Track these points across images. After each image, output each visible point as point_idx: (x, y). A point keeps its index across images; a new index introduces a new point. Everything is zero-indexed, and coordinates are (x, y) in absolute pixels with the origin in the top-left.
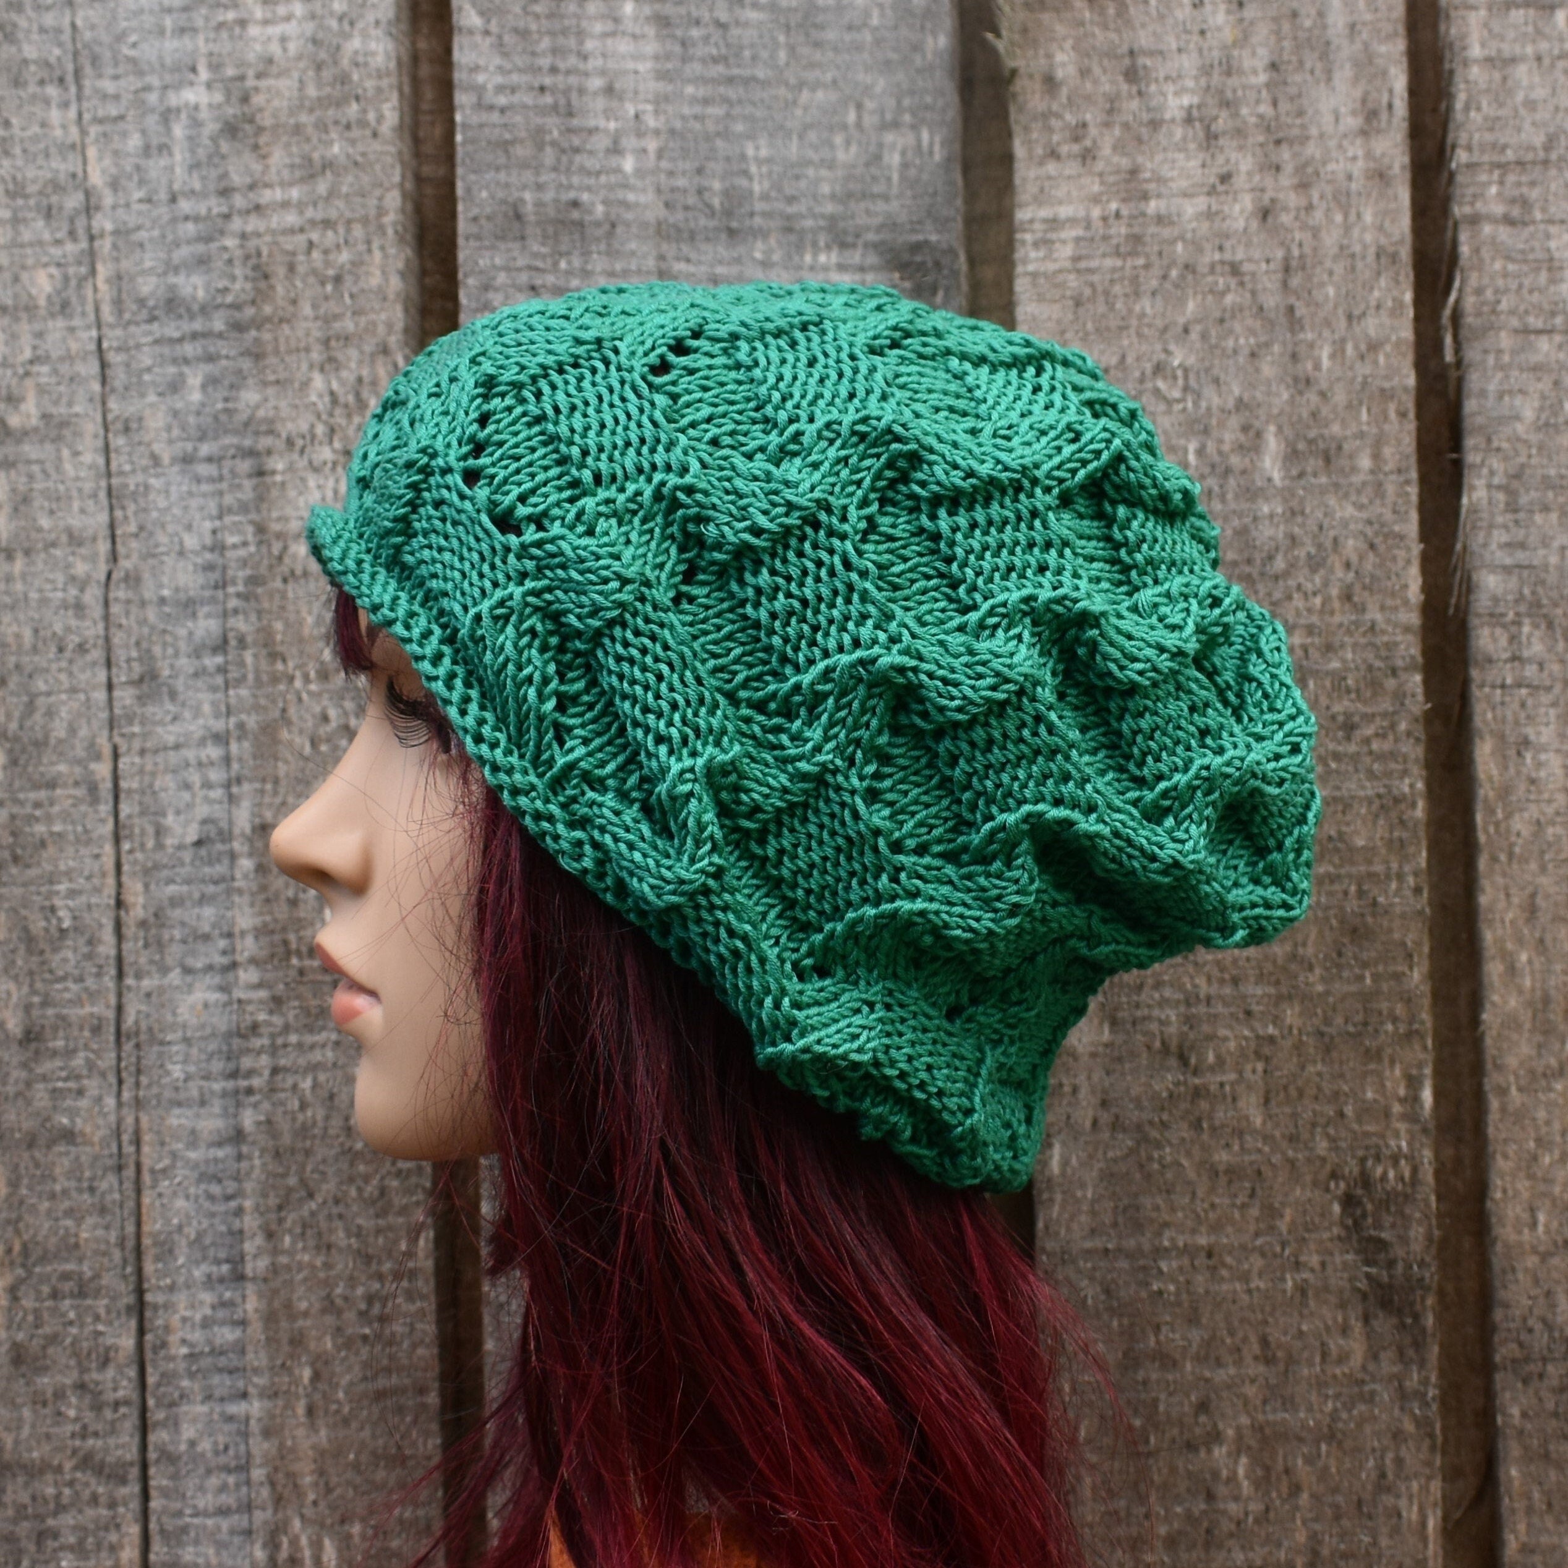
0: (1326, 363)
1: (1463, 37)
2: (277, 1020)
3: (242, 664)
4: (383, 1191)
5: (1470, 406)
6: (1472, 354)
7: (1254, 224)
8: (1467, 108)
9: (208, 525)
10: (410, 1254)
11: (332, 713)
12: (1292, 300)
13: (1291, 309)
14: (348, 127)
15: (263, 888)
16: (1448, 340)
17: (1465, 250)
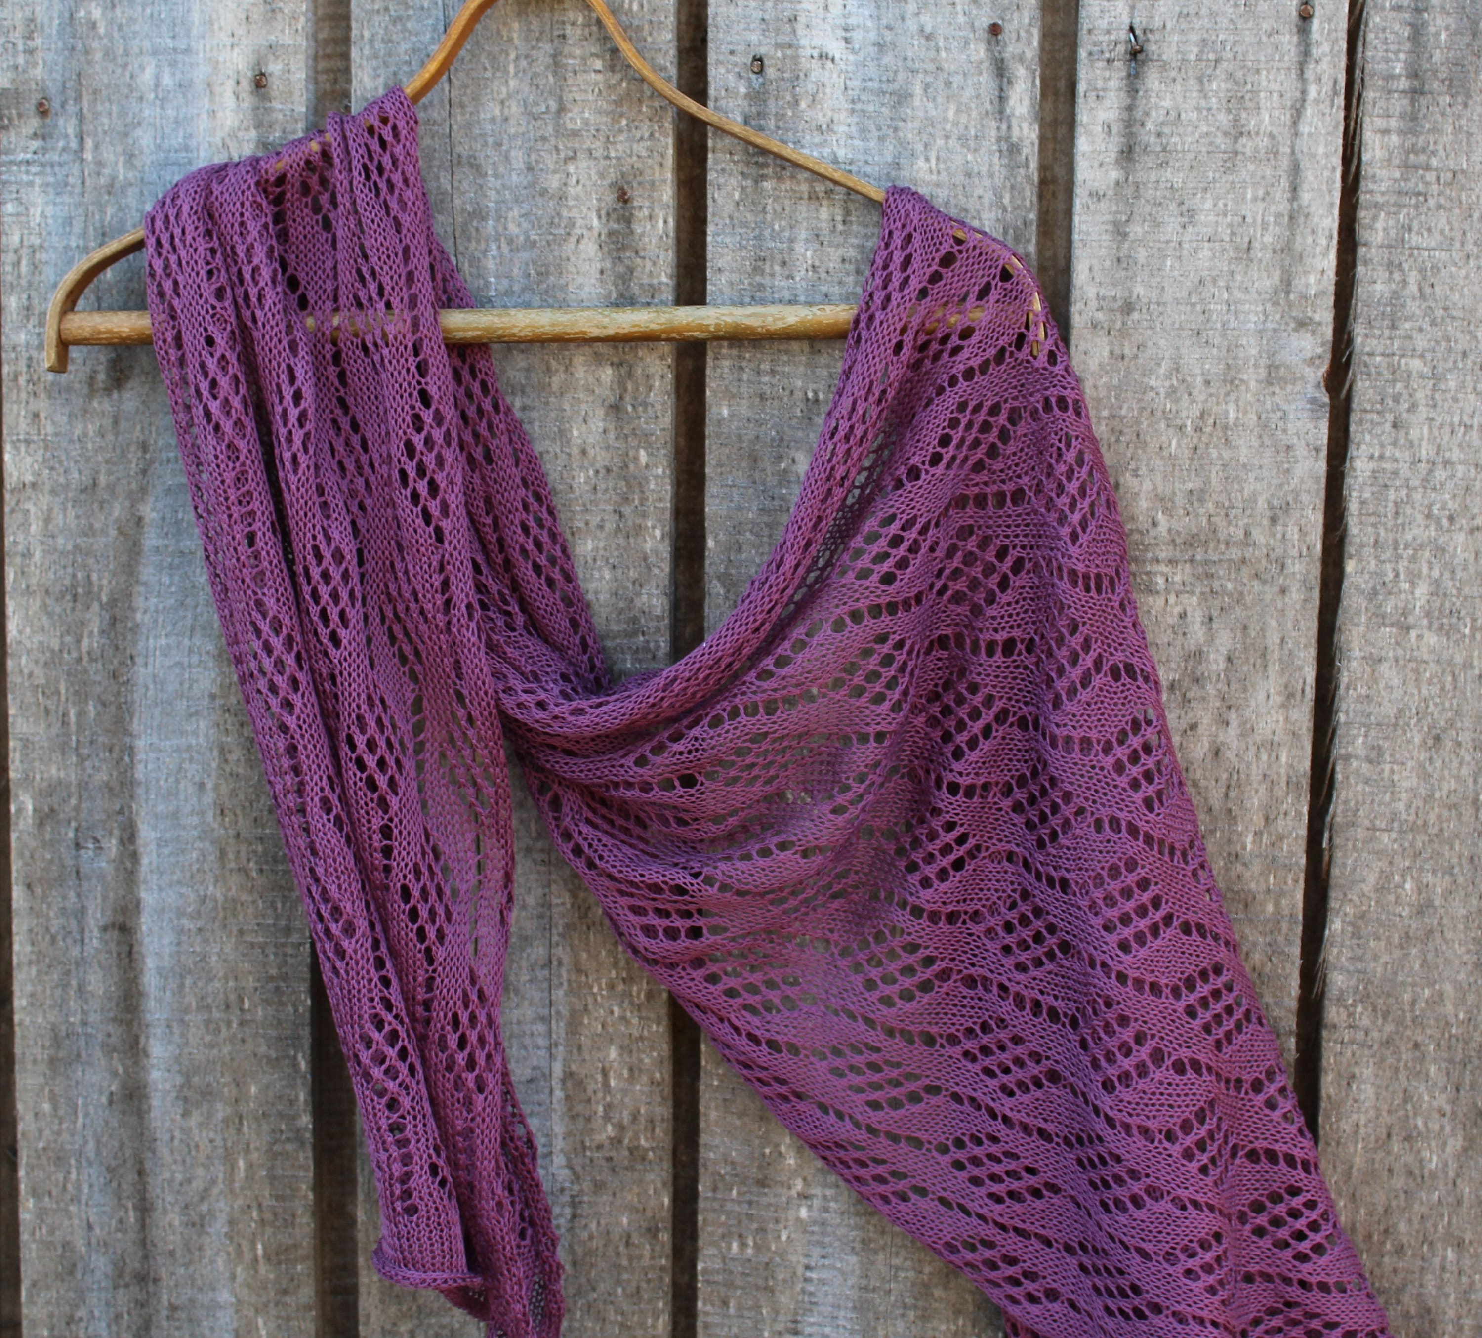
0: (1249, 847)
1: (1349, 642)
2: (576, 1188)
3: (560, 976)
4: (638, 1288)
5: (1335, 871)
6: (1337, 841)
7: (1209, 757)
8: (1347, 688)
9: (540, 892)
10: (654, 1326)
11: (616, 1010)
12: (1230, 805)
13: (1230, 811)
14: (637, 651)
15: (570, 1109)
16: (1326, 835)
17: (1339, 777)
